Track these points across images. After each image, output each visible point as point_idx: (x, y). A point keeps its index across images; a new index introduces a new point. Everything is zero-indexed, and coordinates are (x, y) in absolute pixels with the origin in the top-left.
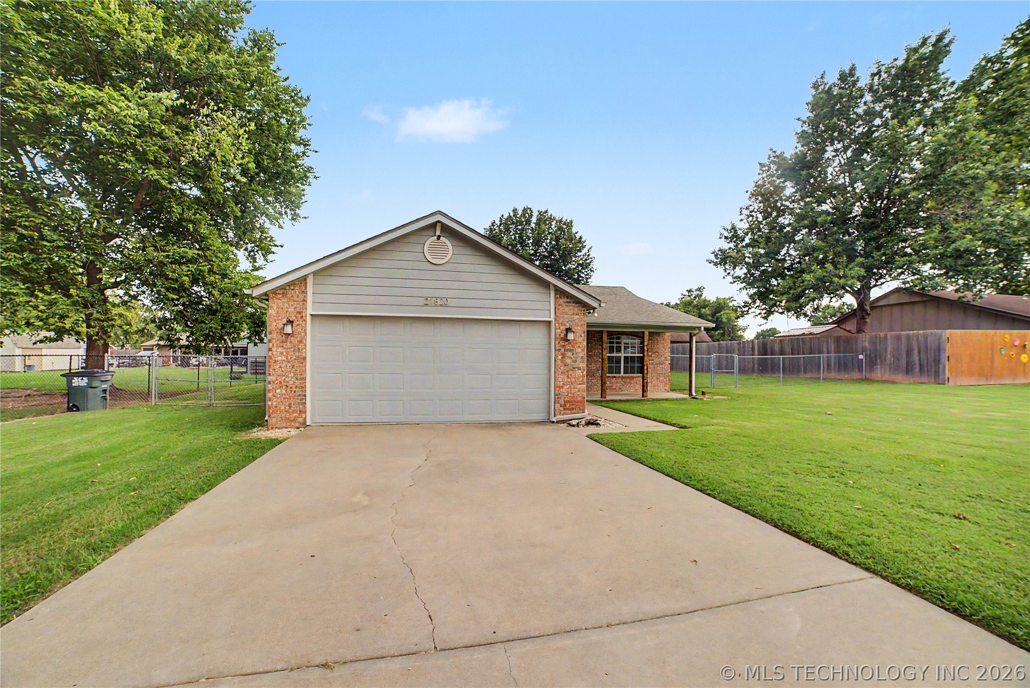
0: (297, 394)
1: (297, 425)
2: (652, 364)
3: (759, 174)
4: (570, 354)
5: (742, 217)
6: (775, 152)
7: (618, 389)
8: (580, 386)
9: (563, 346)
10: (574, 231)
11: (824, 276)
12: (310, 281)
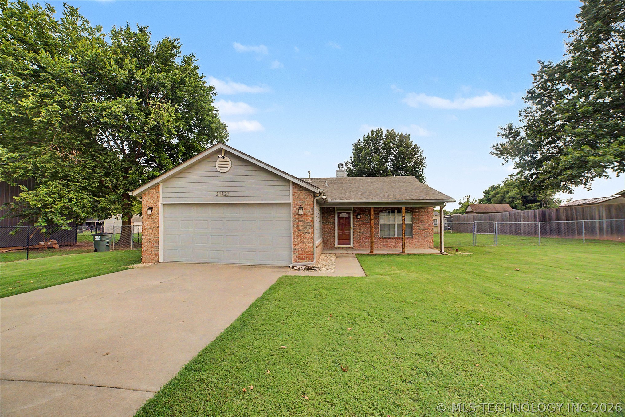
0: (155, 245)
1: (154, 261)
2: (419, 229)
3: (534, 83)
4: (302, 224)
5: (521, 118)
6: (543, 63)
7: (392, 246)
8: (309, 244)
9: (298, 219)
10: (410, 141)
11: (582, 156)
12: (161, 186)
